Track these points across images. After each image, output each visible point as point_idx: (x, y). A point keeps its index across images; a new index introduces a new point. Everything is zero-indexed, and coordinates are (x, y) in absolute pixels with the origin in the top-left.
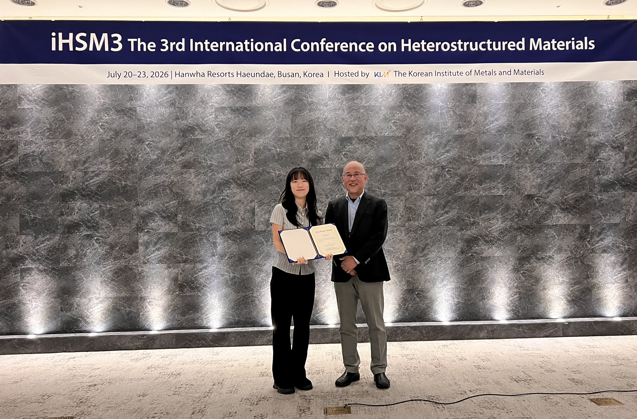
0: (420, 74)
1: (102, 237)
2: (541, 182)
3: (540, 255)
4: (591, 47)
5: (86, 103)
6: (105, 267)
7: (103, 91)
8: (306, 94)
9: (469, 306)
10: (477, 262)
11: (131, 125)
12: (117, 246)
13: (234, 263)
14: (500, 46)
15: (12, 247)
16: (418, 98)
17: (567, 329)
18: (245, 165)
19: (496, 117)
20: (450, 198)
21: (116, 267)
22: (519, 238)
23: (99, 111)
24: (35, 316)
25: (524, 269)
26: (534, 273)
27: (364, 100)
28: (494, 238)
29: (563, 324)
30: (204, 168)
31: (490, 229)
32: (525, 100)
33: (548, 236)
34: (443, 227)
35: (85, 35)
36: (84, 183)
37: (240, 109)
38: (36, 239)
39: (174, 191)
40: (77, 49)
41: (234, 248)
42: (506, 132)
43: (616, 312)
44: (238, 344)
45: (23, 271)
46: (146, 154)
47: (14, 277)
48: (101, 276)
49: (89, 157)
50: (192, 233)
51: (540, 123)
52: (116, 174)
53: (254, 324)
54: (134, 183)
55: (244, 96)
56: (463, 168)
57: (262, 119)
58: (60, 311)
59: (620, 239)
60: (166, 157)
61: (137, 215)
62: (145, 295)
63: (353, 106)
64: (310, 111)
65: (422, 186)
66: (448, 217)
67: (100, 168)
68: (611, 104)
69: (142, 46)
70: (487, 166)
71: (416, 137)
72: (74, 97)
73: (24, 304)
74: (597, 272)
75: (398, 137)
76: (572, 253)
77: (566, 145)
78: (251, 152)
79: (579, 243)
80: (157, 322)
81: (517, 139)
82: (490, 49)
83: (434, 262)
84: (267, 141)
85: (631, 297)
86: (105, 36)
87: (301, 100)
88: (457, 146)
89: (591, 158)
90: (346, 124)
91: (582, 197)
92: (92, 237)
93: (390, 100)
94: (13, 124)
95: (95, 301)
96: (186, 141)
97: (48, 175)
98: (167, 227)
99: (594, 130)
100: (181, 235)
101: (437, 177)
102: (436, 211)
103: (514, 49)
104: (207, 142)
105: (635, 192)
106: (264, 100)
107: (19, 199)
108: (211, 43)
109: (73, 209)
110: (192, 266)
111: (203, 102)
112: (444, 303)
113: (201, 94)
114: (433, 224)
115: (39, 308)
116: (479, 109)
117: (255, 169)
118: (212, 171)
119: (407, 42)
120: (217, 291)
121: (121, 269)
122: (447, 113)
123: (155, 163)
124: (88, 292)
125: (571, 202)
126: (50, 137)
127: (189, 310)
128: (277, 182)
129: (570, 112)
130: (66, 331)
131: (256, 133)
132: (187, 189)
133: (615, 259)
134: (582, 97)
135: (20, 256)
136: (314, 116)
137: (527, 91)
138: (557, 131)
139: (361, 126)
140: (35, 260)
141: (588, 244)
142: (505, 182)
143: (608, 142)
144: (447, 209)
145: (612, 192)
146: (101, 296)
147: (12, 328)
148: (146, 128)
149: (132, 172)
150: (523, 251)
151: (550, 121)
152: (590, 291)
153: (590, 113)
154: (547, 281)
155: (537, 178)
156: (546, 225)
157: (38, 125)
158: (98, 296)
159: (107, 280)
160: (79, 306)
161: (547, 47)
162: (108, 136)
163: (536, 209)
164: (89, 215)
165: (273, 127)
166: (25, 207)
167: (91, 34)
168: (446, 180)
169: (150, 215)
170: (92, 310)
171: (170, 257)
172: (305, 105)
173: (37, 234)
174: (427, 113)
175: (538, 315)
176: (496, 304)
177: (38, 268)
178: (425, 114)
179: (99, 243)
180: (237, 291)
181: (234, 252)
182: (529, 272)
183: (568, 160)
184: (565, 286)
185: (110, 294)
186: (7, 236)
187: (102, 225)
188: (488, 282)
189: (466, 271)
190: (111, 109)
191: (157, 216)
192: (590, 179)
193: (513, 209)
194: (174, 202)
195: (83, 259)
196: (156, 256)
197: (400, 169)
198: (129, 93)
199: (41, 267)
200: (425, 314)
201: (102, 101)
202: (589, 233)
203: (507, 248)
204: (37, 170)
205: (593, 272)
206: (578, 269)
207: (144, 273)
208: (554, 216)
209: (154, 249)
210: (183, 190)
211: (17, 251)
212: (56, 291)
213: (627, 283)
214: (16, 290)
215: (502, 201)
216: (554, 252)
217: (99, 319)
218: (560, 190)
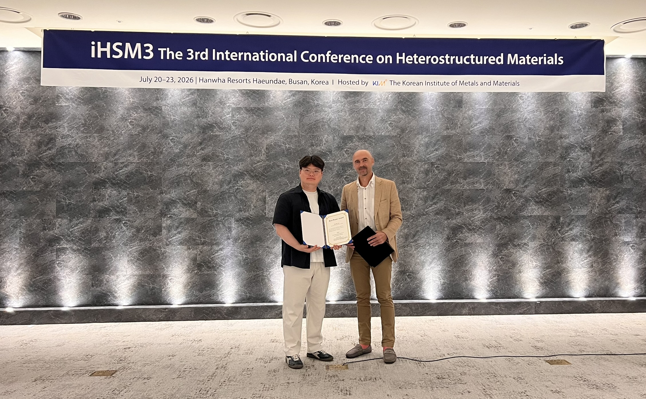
0: (412, 83)
1: (129, 221)
2: (518, 177)
3: (516, 241)
4: (560, 62)
5: (117, 102)
6: (131, 248)
7: (132, 92)
8: (313, 98)
9: (454, 286)
10: (461, 248)
11: (157, 122)
12: (143, 229)
13: (247, 246)
14: (482, 60)
15: (49, 229)
16: (411, 103)
17: (538, 308)
18: (258, 159)
19: (479, 120)
20: (438, 191)
21: (141, 248)
22: (498, 227)
23: (128, 109)
24: (69, 291)
25: (502, 254)
26: (511, 258)
27: (363, 103)
28: (476, 226)
29: (535, 303)
30: (222, 161)
31: (473, 219)
32: (505, 106)
33: (524, 226)
34: (432, 217)
35: (121, 44)
36: (114, 173)
37: (254, 110)
38: (71, 222)
39: (195, 181)
40: (114, 56)
41: (247, 233)
42: (489, 134)
43: (582, 293)
44: (249, 318)
45: (59, 250)
46: (170, 148)
47: (50, 256)
48: (128, 256)
49: (119, 149)
50: (210, 218)
51: (518, 126)
52: (143, 165)
53: (263, 300)
54: (158, 173)
55: (258, 97)
56: (449, 165)
57: (273, 118)
58: (91, 286)
59: (587, 229)
60: (188, 151)
61: (161, 202)
62: (166, 274)
63: (354, 109)
64: (316, 112)
65: (413, 180)
66: (436, 208)
67: (129, 160)
68: (581, 111)
69: (171, 55)
70: (471, 163)
71: (409, 137)
72: (107, 96)
73: (59, 280)
74: (567, 258)
75: (393, 136)
76: (544, 240)
77: (541, 146)
78: (263, 147)
79: (550, 232)
80: (178, 297)
81: (497, 140)
82: (473, 63)
83: (424, 247)
84: (277, 138)
85: (595, 280)
86: (138, 45)
87: (308, 102)
88: (445, 145)
89: (563, 158)
90: (347, 125)
91: (554, 192)
92: (121, 221)
93: (387, 104)
94: (51, 119)
95: (122, 278)
96: (206, 137)
97: (83, 165)
98: (188, 212)
99: (565, 133)
100: (200, 220)
101: (427, 172)
102: (426, 202)
103: (494, 63)
104: (225, 138)
105: (600, 188)
106: (275, 102)
107: (56, 186)
108: (230, 54)
109: (104, 196)
110: (210, 247)
111: (221, 102)
112: (432, 283)
113: (219, 96)
114: (423, 214)
115: (72, 283)
116: (465, 113)
117: (267, 162)
118: (229, 163)
119: (401, 55)
120: (231, 271)
121: (146, 249)
122: (436, 116)
123: (179, 156)
124: (116, 270)
125: (544, 195)
126: (85, 131)
127: (207, 286)
128: (286, 175)
129: (544, 117)
130: (96, 304)
131: (268, 131)
132: (205, 179)
133: (582, 247)
134: (556, 104)
135: (56, 237)
136: (320, 116)
137: (507, 98)
138: (533, 133)
139: (361, 126)
140: (70, 241)
141: (559, 233)
142: (487, 177)
143: (577, 144)
144: (435, 201)
145: (580, 187)
146: (128, 274)
147: (47, 301)
148: (171, 125)
149: (157, 163)
150: (502, 238)
151: (527, 125)
152: (560, 274)
153: (562, 118)
154: (523, 265)
155: (515, 174)
156: (522, 216)
157: (74, 120)
158: (125, 273)
159: (134, 260)
160: (108, 282)
161: (522, 62)
162: (136, 131)
163: (513, 201)
164: (118, 201)
165: (283, 126)
166: (61, 193)
167: (126, 43)
168: (435, 175)
169: (172, 202)
170: (119, 286)
171: (190, 239)
172: (312, 107)
173: (72, 217)
174: (419, 116)
175: (514, 295)
176: (477, 284)
177: (72, 248)
178: (417, 117)
179: (127, 226)
180: (249, 270)
181: (247, 236)
182: (506, 256)
183: (542, 159)
184: (538, 270)
185: (136, 272)
186: (44, 219)
187: (129, 210)
188: (471, 265)
189: (451, 255)
190: (139, 108)
191: (179, 203)
192: (561, 176)
193: (493, 202)
194: (195, 191)
195: (113, 240)
196: (178, 238)
197: (394, 164)
198: (156, 94)
199: (75, 247)
200: (415, 292)
201: (132, 100)
202: (560, 223)
203: (487, 235)
204: (72, 161)
205: (563, 258)
206: (549, 255)
207: (167, 253)
208: (530, 208)
209: (176, 232)
210: (202, 180)
211: (54, 232)
212: (87, 269)
213: (592, 267)
214: (52, 267)
215: (484, 194)
216: (528, 240)
217: (125, 293)
218: (534, 185)
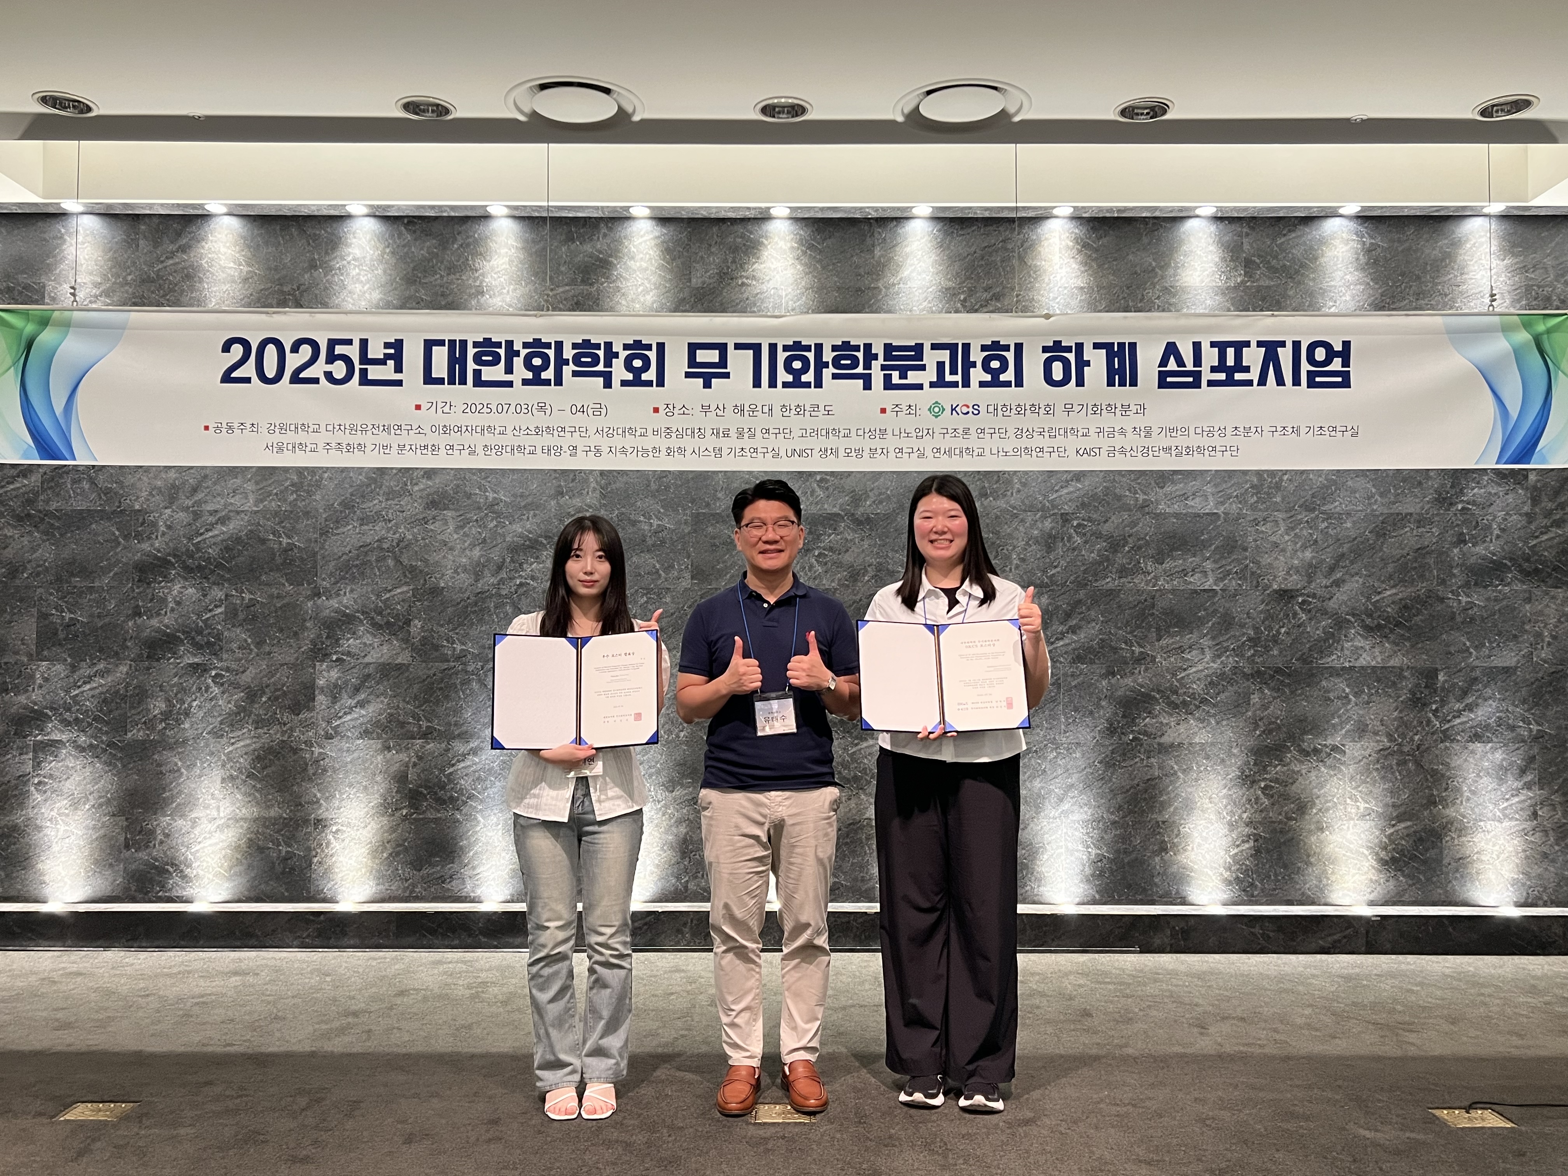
1: (228, 669)
2: (1313, 557)
3: (1309, 741)
6: (233, 744)
9: (1127, 868)
10: (1148, 757)
12: (264, 692)
15: (17, 691)
17: (1376, 933)
18: (577, 502)
20: (1082, 594)
21: (258, 745)
22: (1255, 698)
24: (63, 859)
25: (1267, 776)
26: (1294, 789)
28: (1193, 696)
29: (1368, 919)
30: (479, 508)
31: (1183, 675)
33: (1331, 695)
34: (1064, 667)
36: (190, 539)
38: (73, 672)
39: (406, 562)
43: (1506, 893)
45: (41, 748)
47: (18, 763)
48: (223, 766)
49: (206, 476)
50: (445, 666)
52: (268, 520)
54: (309, 540)
56: (1115, 519)
58: (122, 847)
59: (1517, 706)
60: (388, 481)
61: (315, 618)
62: (323, 816)
65: (1011, 563)
66: (1075, 642)
67: (231, 504)
70: (1176, 515)
73: (39, 828)
74: (1458, 790)
76: (1391, 738)
79: (1411, 716)
80: (354, 882)
83: (1040, 753)
85: (1545, 855)
89: (1444, 501)
91: (1417, 599)
92: (205, 670)
95: (206, 826)
97: (109, 519)
98: (385, 649)
100: (420, 670)
101: (1049, 542)
105: (1557, 587)
109: (163, 601)
110: (443, 745)
112: (1063, 858)
115: (73, 838)
118: (499, 515)
120: (501, 811)
121: (272, 747)
123: (362, 493)
124: (191, 803)
125: (1389, 610)
127: (432, 855)
128: (653, 546)
130: (134, 897)
132: (435, 557)
133: (1504, 759)
135: (33, 711)
140: (70, 722)
141: (1433, 719)
142: (1223, 557)
144: (1074, 622)
145: (1497, 586)
146: (222, 815)
147: (7, 885)
149: (307, 514)
150: (1268, 732)
152: (1440, 837)
154: (1328, 810)
155: (1304, 547)
156: (1327, 668)
158: (215, 813)
159: (237, 777)
160: (167, 836)
163: (1299, 626)
164: (199, 616)
166: (51, 594)
168: (1074, 549)
169: (345, 621)
170: (198, 848)
171: (390, 722)
173: (77, 658)
175: (1303, 894)
176: (1195, 863)
177: (75, 742)
179: (222, 685)
182: (1280, 784)
183: (1383, 505)
184: (1373, 824)
185: (244, 811)
186: (6, 663)
187: (230, 641)
188: (1176, 808)
189: (1119, 778)
191: (361, 622)
192: (1441, 553)
193: (1242, 626)
194: (405, 589)
195: (183, 723)
196: (357, 719)
199: (83, 739)
202: (1435, 691)
203: (1224, 723)
204: (82, 506)
205: (1446, 789)
206: (1407, 780)
207: (327, 760)
208: (1347, 645)
209: (351, 702)
210: (425, 561)
211: (28, 698)
212: (114, 799)
213: (1536, 818)
214: (21, 794)
215: (1214, 604)
216: (1344, 736)
217: (213, 868)
218: (1361, 580)
